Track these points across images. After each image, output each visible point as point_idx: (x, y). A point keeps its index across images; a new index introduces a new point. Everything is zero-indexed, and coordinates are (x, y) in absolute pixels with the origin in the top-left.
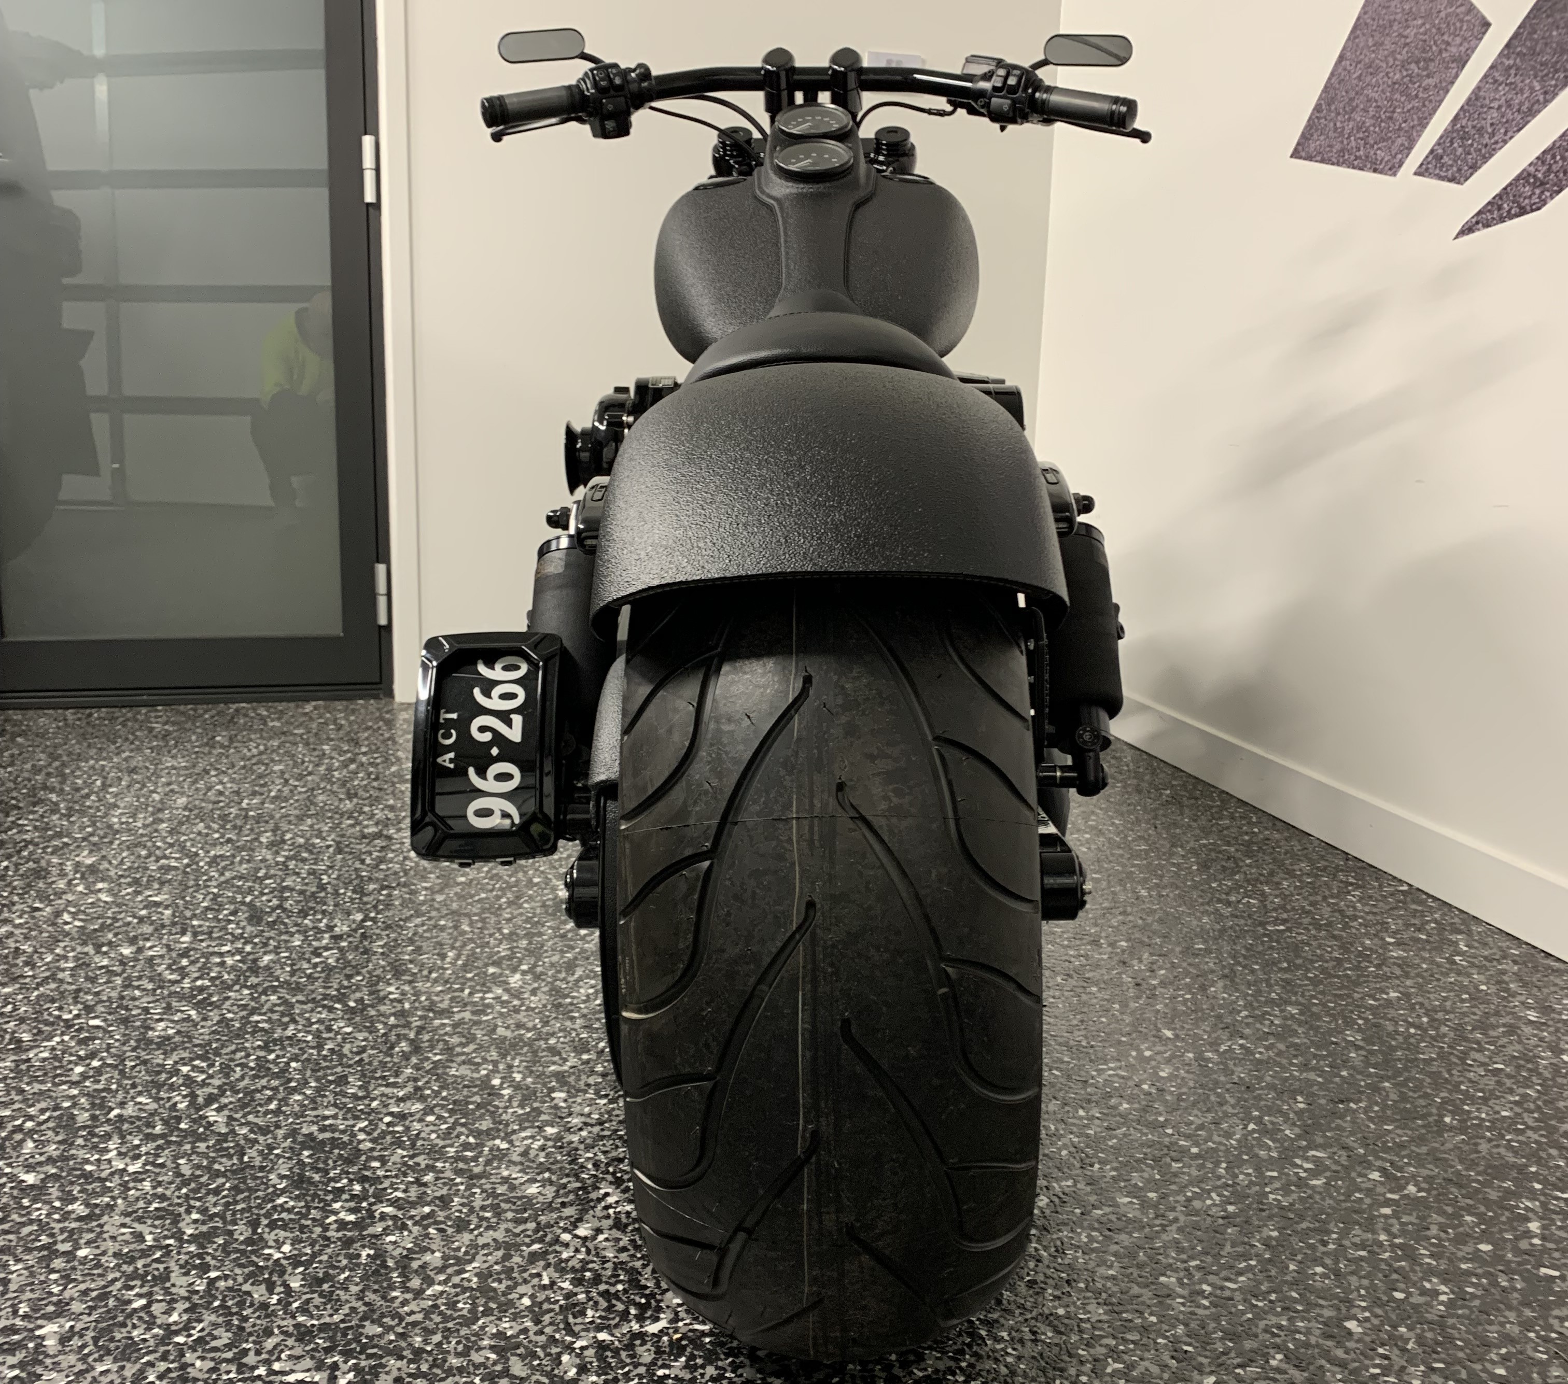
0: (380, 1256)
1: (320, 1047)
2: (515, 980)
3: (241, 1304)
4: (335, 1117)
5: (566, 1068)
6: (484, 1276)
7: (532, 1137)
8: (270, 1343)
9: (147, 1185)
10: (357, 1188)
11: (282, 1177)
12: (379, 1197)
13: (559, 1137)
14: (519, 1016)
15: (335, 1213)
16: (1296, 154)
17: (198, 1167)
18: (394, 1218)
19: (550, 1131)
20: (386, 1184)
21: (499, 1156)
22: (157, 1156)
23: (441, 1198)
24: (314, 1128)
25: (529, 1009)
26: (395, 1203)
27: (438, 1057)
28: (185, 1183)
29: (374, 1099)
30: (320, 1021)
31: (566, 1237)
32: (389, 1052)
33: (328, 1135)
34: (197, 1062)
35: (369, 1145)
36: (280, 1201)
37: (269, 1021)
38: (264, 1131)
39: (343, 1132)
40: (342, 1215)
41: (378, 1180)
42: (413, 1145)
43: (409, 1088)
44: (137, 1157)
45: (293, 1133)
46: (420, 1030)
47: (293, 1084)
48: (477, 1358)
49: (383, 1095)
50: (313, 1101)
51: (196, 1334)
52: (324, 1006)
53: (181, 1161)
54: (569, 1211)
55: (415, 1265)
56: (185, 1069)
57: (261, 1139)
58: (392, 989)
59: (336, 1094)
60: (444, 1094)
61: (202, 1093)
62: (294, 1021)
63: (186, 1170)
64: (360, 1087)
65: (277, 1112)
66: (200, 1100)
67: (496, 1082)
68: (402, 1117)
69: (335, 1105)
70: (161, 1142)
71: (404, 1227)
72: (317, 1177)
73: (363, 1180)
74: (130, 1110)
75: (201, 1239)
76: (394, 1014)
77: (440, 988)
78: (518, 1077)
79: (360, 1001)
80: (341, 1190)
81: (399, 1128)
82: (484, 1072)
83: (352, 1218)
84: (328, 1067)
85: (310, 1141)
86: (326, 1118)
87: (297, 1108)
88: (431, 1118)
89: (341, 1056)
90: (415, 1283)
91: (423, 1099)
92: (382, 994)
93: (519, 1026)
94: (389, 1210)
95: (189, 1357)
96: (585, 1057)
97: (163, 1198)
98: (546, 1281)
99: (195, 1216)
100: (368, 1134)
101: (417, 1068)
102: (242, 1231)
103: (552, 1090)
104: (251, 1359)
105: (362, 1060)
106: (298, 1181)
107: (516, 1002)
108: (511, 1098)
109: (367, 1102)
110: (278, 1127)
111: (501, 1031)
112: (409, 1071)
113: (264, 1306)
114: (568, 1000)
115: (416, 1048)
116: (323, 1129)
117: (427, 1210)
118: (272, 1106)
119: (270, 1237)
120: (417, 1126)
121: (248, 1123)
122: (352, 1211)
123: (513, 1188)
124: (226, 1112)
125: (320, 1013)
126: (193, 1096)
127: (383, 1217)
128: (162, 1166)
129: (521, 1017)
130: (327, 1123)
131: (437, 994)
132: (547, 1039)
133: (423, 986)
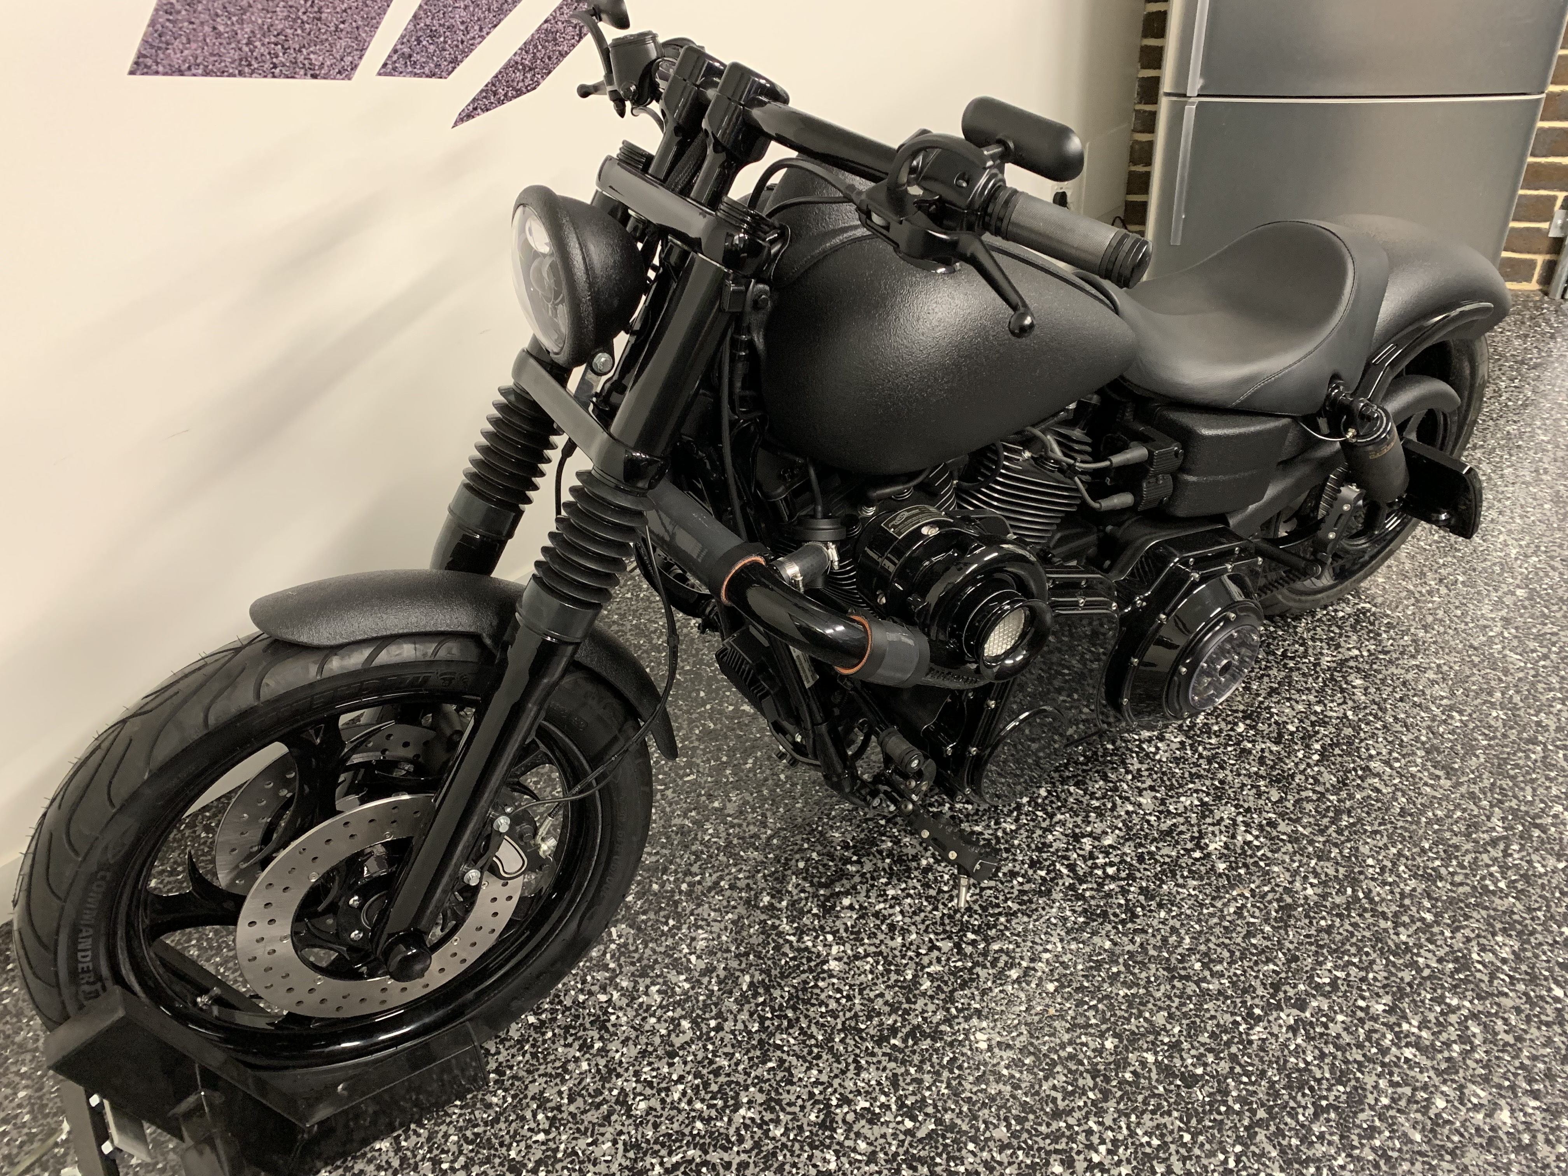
1: (1400, 854)
2: (1215, 845)
3: (1527, 698)
4: (1426, 784)
6: (1413, 657)
8: (1521, 675)
9: (1554, 791)
10: (1442, 729)
11: (1477, 757)
12: (1433, 718)
13: (1319, 702)
14: (1251, 804)
15: (1461, 721)
17: (1523, 789)
18: (1434, 703)
19: (1318, 709)
20: (1425, 724)
21: (1356, 709)
22: (1543, 810)
23: (1404, 701)
24: (1442, 781)
25: (1237, 806)
26: (1428, 710)
27: (1332, 798)
28: (1533, 781)
29: (1395, 785)
30: (1384, 883)
31: (1365, 654)
32: (1360, 820)
33: (1437, 772)
34: (1492, 888)
35: (1419, 752)
36: (1485, 743)
37: (1420, 907)
38: (1472, 796)
43: (1370, 781)
44: (1556, 816)
45: (1457, 785)
46: (1322, 832)
47: (1436, 827)
48: (1442, 629)
51: (1552, 694)
52: (1371, 901)
53: (1529, 798)
54: (1352, 663)
56: (1502, 885)
57: (1477, 791)
58: (1310, 891)
61: (1497, 853)
62: (1403, 895)
63: (1529, 789)
65: (1458, 806)
66: (1502, 846)
68: (1387, 763)
70: (1538, 821)
74: (1551, 862)
75: (1533, 741)
77: (1276, 869)
78: (1300, 754)
81: (1395, 755)
82: (1316, 769)
84: (1406, 829)
85: (1450, 772)
86: (1432, 786)
87: (1444, 803)
88: (1373, 752)
91: (1366, 769)
95: (1557, 686)
96: (1250, 745)
97: (1548, 778)
99: (1533, 756)
102: (1513, 734)
103: (1292, 734)
104: (1532, 672)
105: (1380, 824)
106: (1471, 750)
107: (1240, 819)
110: (1462, 796)
112: (1358, 796)
113: (1517, 692)
114: (1206, 799)
115: (1338, 812)
116: (1439, 777)
118: (1459, 814)
119: (1500, 723)
120: (1384, 751)
121: (1479, 807)
122: (1452, 718)
124: (1490, 825)
125: (1379, 894)
126: (1506, 854)
128: (1542, 801)
131: (1283, 862)
132: (1256, 773)
133: (1284, 879)
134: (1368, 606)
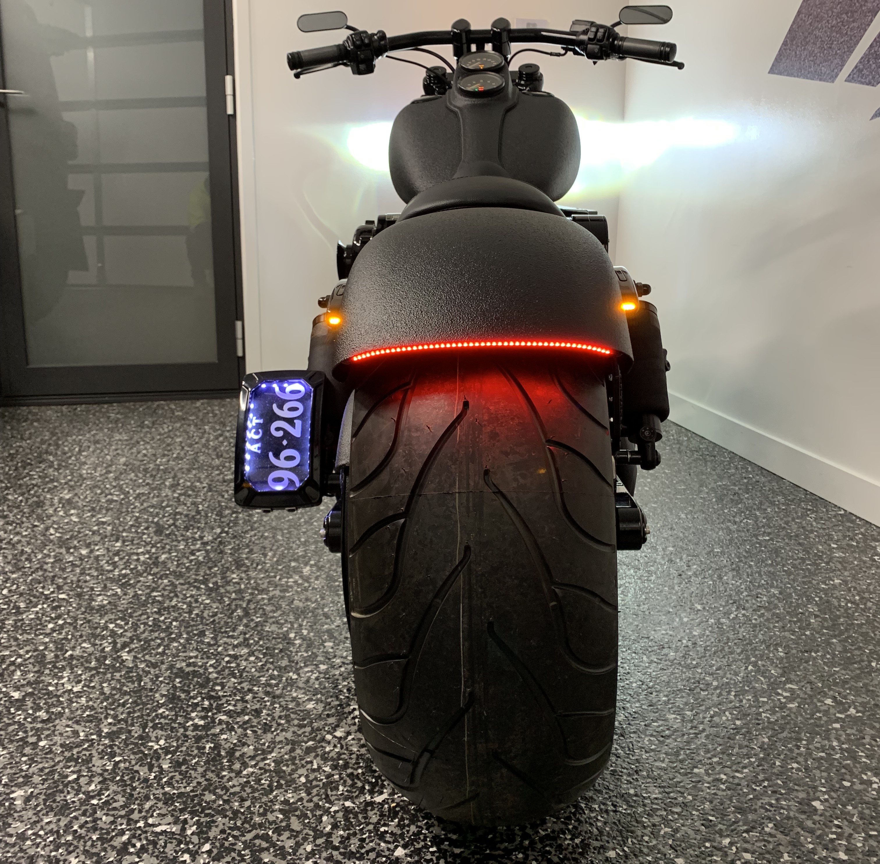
0: (217, 747)
1: (190, 612)
2: (306, 570)
3: (132, 779)
4: (196, 657)
5: (333, 627)
6: (278, 762)
7: (312, 671)
8: (147, 806)
9: (83, 700)
10: (206, 703)
11: (162, 696)
12: (219, 708)
13: (326, 672)
15: (192, 719)
16: (772, 71)
17: (114, 688)
18: (227, 723)
19: (323, 667)
20: (224, 700)
21: (291, 683)
22: (91, 681)
23: (256, 710)
24: (184, 664)
25: (314, 589)
26: (228, 713)
27: (259, 619)
28: (106, 699)
29: (219, 646)
30: (192, 596)
31: (329, 737)
32: (230, 617)
33: (191, 669)
34: (119, 622)
35: (215, 675)
36: (160, 711)
37: (162, 596)
38: (154, 665)
39: (200, 667)
40: (196, 721)
41: (219, 698)
42: (241, 676)
43: (241, 639)
44: (79, 682)
45: (171, 667)
46: (249, 601)
47: (173, 636)
48: (271, 817)
49: (225, 643)
50: (184, 647)
51: (104, 798)
52: (195, 587)
53: (105, 685)
54: (332, 720)
55: (237, 754)
56: (111, 626)
57: (152, 671)
58: (234, 576)
59: (198, 642)
60: (261, 643)
61: (120, 641)
62: (177, 596)
63: (107, 691)
64: (212, 638)
65: (163, 654)
66: (119, 645)
67: (292, 635)
68: (235, 657)
69: (197, 649)
70: (94, 672)
71: (232, 729)
72: (183, 696)
73: (210, 698)
74: (78, 652)
75: (111, 736)
76: (234, 592)
77: (262, 576)
78: (305, 632)
79: (215, 583)
80: (197, 705)
81: (233, 665)
82: (285, 629)
83: (202, 723)
84: (194, 625)
85: (181, 673)
86: (191, 658)
87: (174, 651)
88: (252, 659)
89: (202, 618)
90: (237, 766)
91: (248, 646)
92: (229, 579)
93: (307, 600)
94: (224, 718)
95: (99, 814)
97: (92, 708)
98: (315, 766)
99: (110, 720)
100: (215, 668)
101: (246, 626)
102: (136, 731)
103: (325, 641)
104: (135, 816)
105: (214, 621)
106: (172, 698)
107: (306, 585)
108: (300, 645)
109: (215, 648)
110: (163, 663)
111: (296, 603)
112: (241, 628)
113: (146, 780)
115: (247, 613)
116: (189, 665)
117: (247, 718)
118: (160, 650)
119: (153, 735)
120: (244, 663)
121: (145, 661)
122: (202, 718)
123: (298, 704)
124: (133, 654)
125: (192, 591)
126: (115, 643)
127: (221, 722)
128: (94, 687)
129: (309, 594)
130: (191, 661)
131: (261, 580)
132: (323, 609)
133: (253, 574)
134: (379, 799)
